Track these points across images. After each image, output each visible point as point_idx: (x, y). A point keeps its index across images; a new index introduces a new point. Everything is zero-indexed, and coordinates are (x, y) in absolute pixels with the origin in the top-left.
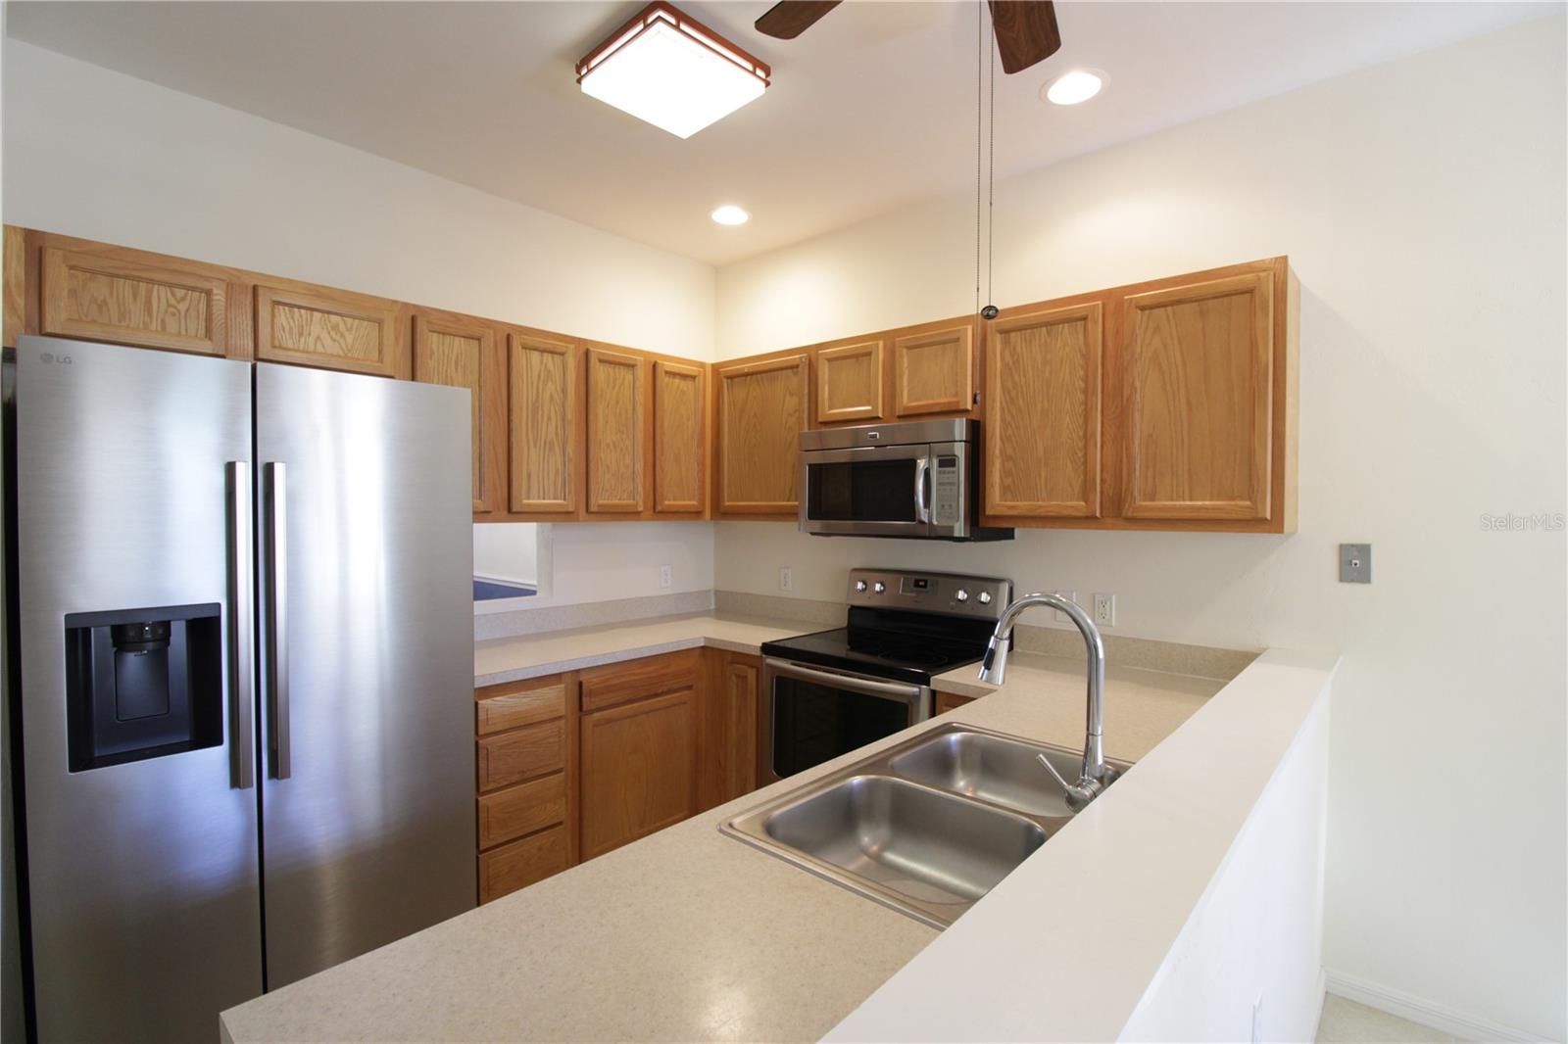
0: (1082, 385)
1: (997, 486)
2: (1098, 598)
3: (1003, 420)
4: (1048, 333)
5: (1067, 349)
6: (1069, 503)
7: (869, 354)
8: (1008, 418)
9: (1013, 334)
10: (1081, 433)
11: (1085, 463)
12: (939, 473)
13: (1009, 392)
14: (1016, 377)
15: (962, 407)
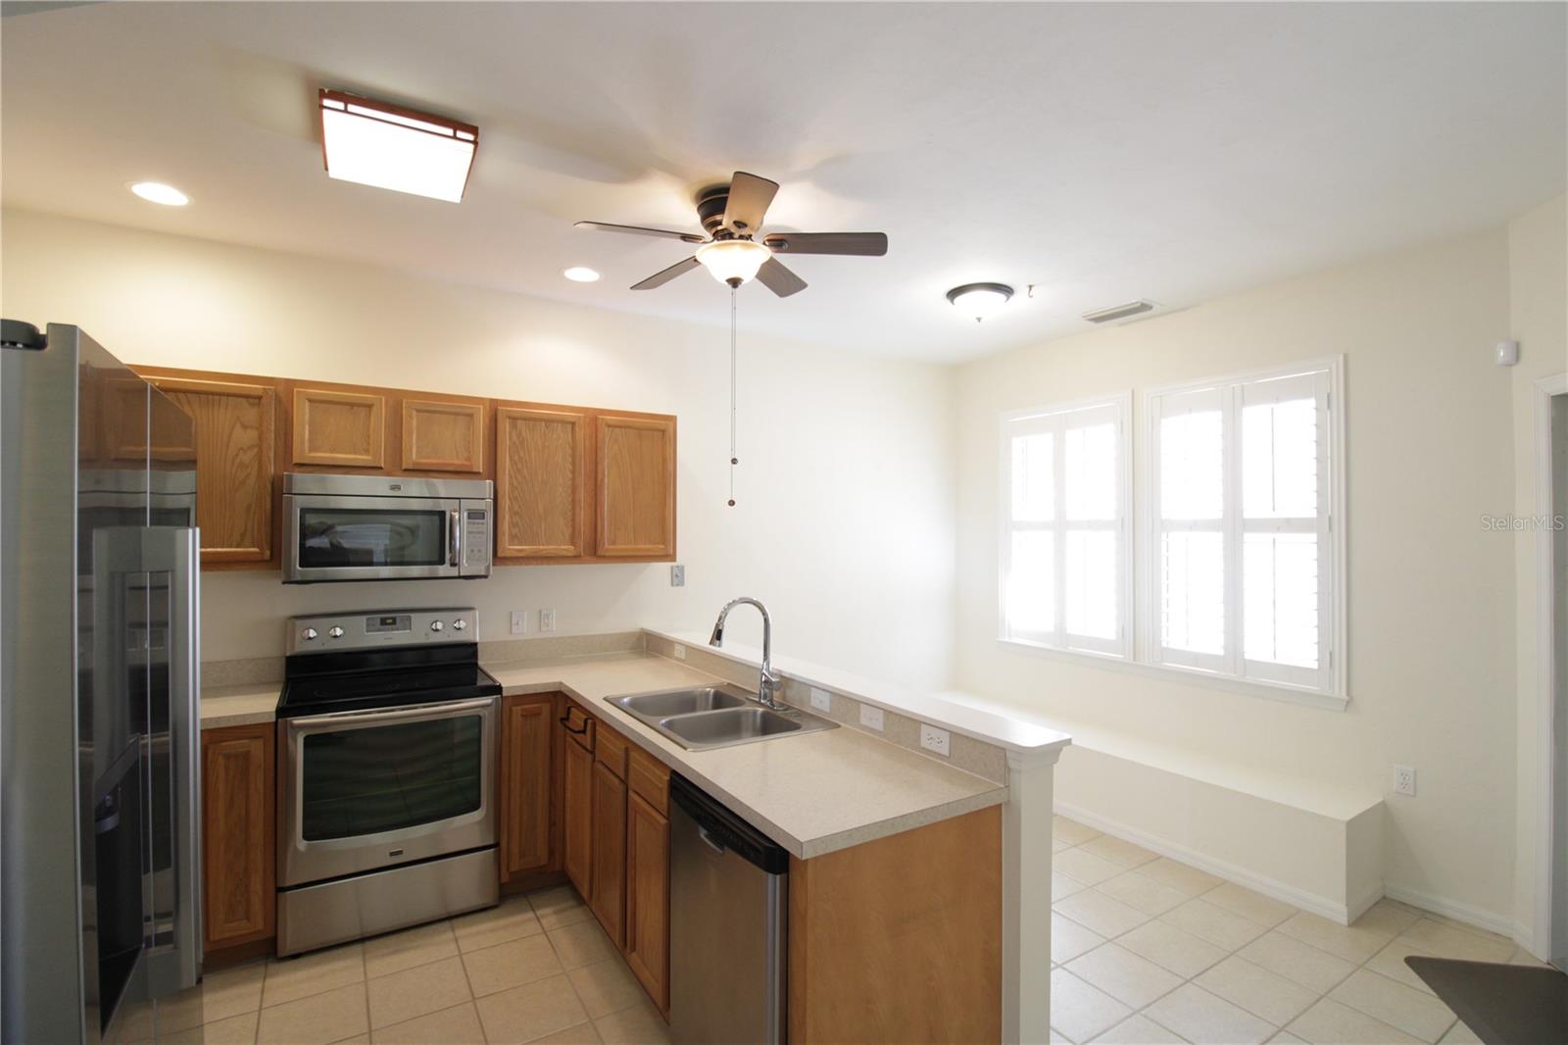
0: (571, 467)
1: (507, 534)
2: (544, 612)
3: (511, 484)
4: (547, 427)
5: (560, 441)
6: (563, 547)
7: (370, 406)
8: (515, 484)
9: (519, 422)
10: (570, 499)
11: (573, 520)
12: (469, 523)
13: (516, 463)
14: (522, 454)
15: (475, 470)
